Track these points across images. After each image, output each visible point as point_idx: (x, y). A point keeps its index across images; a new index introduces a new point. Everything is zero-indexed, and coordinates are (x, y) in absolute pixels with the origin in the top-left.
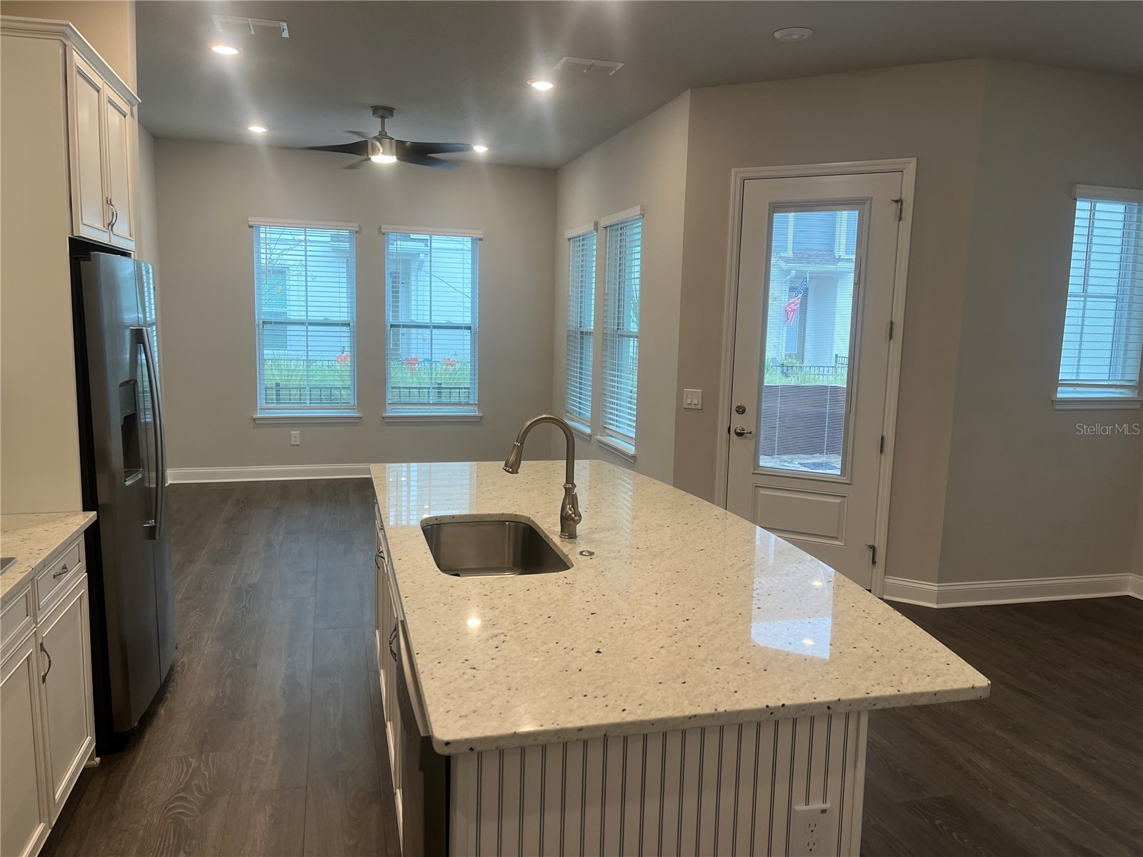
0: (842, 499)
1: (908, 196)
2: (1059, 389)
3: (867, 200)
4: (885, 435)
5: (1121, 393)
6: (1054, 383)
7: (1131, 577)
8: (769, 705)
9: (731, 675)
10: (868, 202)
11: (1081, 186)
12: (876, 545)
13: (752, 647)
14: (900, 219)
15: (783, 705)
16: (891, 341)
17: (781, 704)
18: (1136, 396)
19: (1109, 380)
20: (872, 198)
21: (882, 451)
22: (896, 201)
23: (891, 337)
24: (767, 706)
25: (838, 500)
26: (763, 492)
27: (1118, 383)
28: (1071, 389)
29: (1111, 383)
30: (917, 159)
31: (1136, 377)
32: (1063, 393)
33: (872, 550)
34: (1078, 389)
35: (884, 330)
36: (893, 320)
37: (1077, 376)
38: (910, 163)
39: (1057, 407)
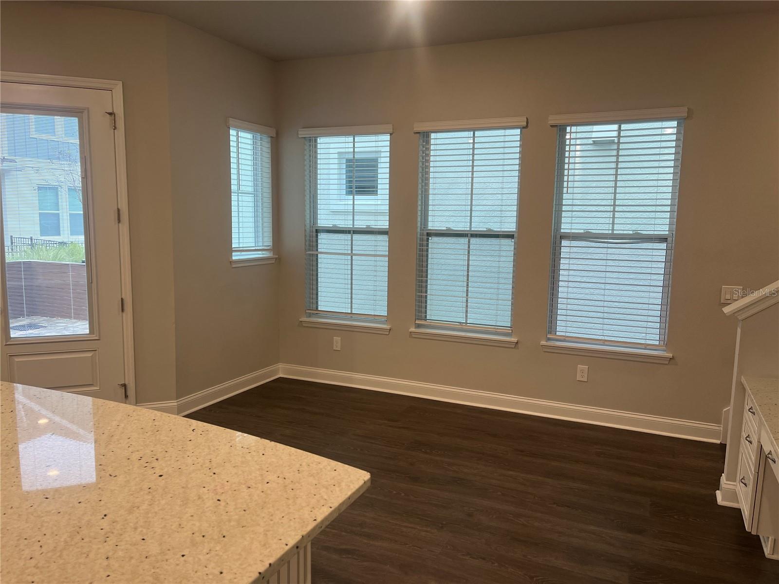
0: (94, 352)
1: (119, 111)
2: (233, 254)
3: (85, 110)
4: (123, 297)
5: (263, 254)
6: (230, 250)
7: (281, 366)
8: (261, 571)
9: (201, 557)
10: (86, 112)
11: (232, 119)
12: (127, 383)
13: (190, 518)
14: (115, 128)
15: (270, 564)
16: (120, 225)
17: (268, 565)
18: (272, 255)
19: (255, 246)
20: (88, 108)
21: (123, 310)
22: (110, 114)
23: (119, 221)
24: (260, 573)
25: (89, 355)
26: (17, 359)
27: (261, 248)
28: (239, 253)
29: (256, 248)
30: (123, 82)
31: (270, 244)
32: (236, 257)
33: (124, 387)
34: (243, 253)
35: (113, 216)
36: (119, 207)
37: (239, 245)
38: (117, 85)
39: (234, 266)
